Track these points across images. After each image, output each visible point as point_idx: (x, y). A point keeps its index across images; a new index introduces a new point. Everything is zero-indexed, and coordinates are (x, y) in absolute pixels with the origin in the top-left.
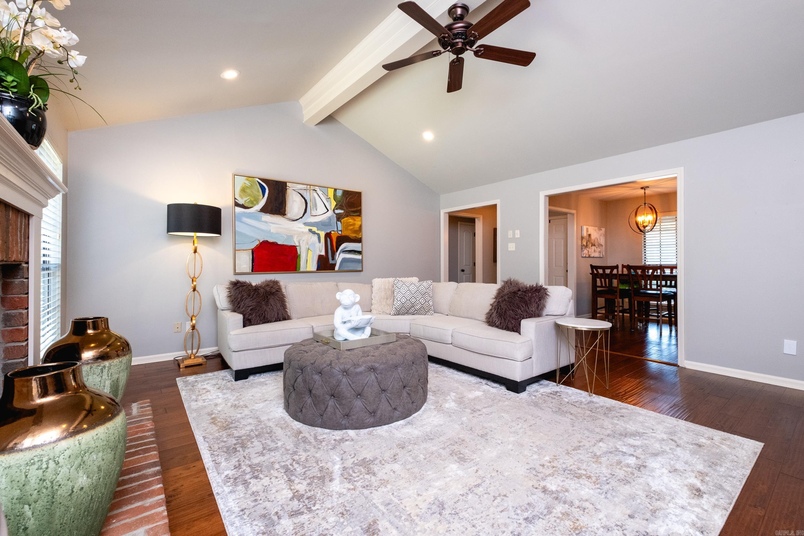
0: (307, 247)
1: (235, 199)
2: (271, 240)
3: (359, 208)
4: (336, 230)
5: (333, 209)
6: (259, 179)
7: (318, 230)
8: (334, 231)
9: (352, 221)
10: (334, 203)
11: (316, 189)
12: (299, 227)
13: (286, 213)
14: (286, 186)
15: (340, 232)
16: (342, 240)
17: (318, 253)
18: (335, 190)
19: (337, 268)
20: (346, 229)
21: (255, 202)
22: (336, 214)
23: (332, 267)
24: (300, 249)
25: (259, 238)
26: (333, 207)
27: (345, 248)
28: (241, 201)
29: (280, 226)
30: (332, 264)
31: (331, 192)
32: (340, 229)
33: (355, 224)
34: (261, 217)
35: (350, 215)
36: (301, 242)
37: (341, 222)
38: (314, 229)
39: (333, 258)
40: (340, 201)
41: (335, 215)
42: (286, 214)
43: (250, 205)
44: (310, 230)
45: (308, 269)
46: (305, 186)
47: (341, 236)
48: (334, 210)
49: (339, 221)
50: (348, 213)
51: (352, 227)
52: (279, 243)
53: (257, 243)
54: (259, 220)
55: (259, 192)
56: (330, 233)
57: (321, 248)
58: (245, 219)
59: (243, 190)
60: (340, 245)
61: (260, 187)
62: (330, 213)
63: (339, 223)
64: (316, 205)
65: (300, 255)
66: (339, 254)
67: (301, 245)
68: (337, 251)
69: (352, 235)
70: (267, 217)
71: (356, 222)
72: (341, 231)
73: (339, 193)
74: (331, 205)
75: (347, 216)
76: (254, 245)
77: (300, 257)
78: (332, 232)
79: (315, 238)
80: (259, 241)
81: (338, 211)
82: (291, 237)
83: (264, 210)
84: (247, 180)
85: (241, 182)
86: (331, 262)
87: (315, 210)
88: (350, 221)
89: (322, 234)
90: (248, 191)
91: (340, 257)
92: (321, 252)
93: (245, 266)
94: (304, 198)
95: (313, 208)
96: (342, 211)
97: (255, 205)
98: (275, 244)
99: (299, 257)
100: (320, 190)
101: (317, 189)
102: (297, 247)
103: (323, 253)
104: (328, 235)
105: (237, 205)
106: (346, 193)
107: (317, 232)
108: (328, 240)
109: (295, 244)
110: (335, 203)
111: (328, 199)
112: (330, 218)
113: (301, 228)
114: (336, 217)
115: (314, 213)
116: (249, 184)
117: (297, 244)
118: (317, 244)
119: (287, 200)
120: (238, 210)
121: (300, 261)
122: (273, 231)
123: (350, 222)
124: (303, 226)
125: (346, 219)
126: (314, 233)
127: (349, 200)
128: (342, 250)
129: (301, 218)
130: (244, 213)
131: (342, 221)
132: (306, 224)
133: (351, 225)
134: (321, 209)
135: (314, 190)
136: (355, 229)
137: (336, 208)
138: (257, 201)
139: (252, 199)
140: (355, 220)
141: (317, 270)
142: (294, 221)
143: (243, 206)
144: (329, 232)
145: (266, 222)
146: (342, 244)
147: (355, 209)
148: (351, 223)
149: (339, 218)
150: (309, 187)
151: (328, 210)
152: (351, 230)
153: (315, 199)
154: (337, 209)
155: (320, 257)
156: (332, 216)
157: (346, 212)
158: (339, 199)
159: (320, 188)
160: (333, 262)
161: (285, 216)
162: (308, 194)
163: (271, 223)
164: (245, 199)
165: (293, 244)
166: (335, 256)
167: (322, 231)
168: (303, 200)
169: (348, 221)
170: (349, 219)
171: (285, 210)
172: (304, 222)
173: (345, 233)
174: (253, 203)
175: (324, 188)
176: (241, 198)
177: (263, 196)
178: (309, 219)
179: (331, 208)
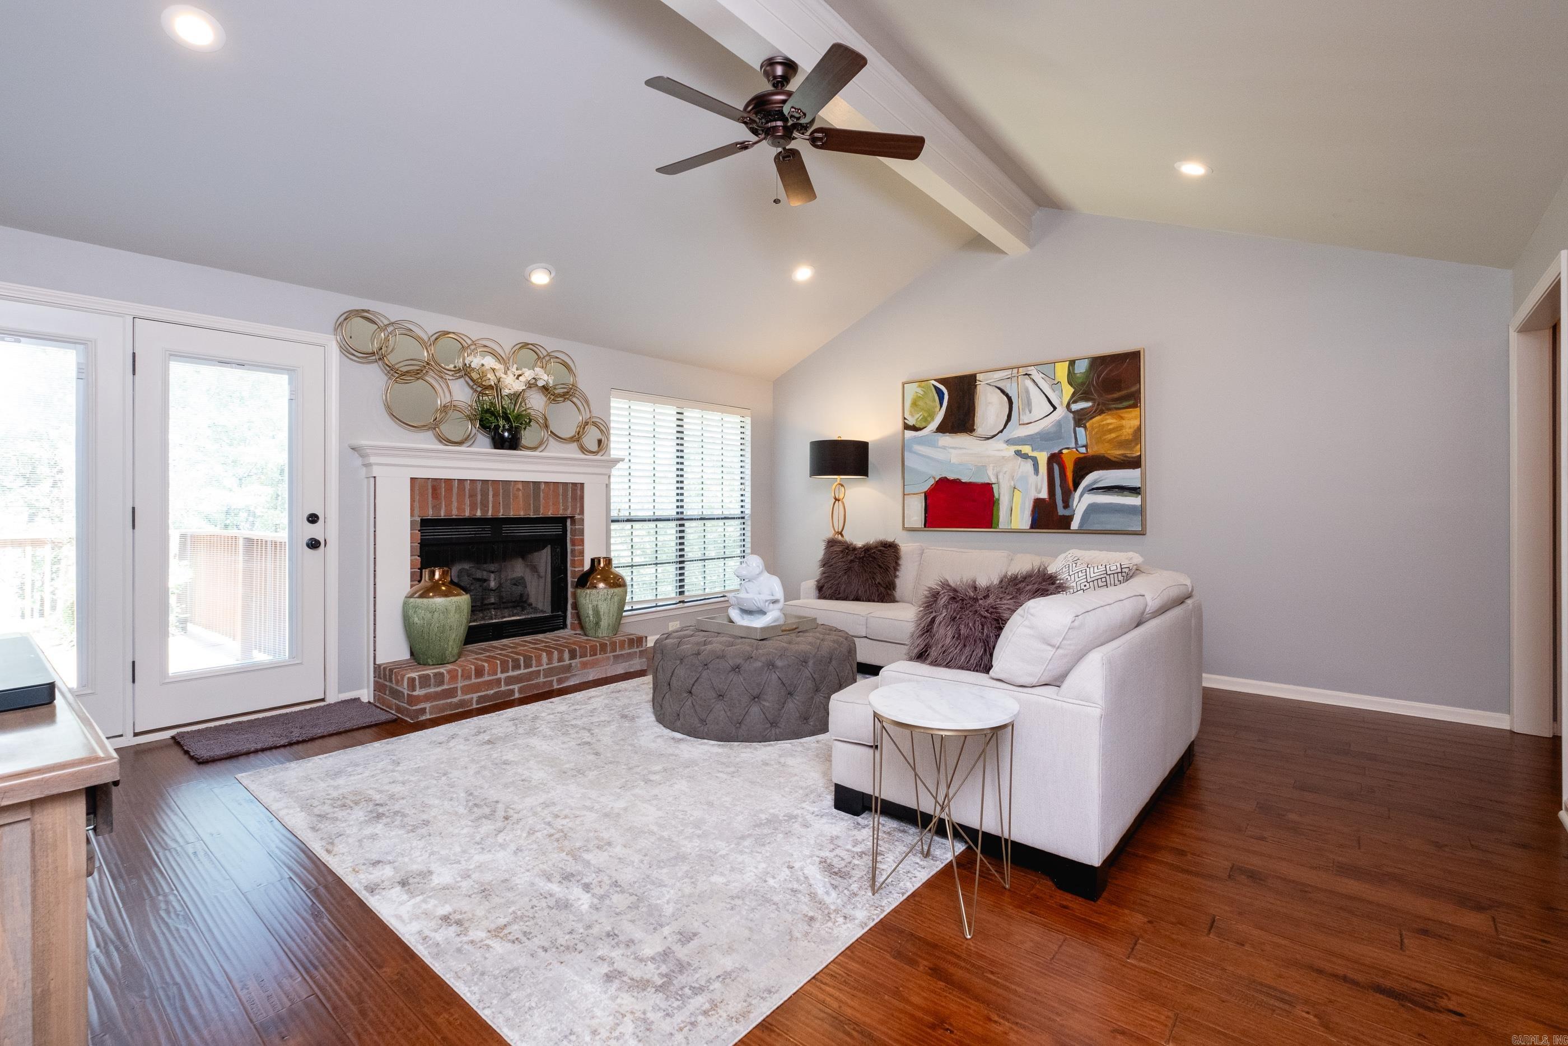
0: (1012, 484)
1: (905, 418)
2: (951, 476)
3: (1133, 389)
4: (1073, 445)
5: (1065, 403)
6: (935, 380)
7: (1033, 450)
8: (1068, 448)
9: (1114, 421)
10: (1068, 391)
11: (1029, 373)
12: (999, 449)
13: (975, 427)
14: (975, 380)
15: (1083, 450)
16: (1086, 465)
17: (1034, 495)
18: (1072, 363)
19: (1075, 525)
20: (1099, 440)
21: (929, 419)
22: (1073, 412)
23: (1064, 524)
24: (999, 488)
25: (934, 473)
26: (1066, 399)
27: (1095, 482)
28: (911, 422)
29: (964, 451)
30: (1064, 516)
31: (1062, 371)
32: (1082, 441)
33: (1123, 426)
34: (938, 440)
35: (1110, 409)
36: (1000, 477)
37: (1085, 427)
38: (1026, 449)
39: (1067, 505)
40: (1083, 384)
41: (1071, 415)
42: (974, 430)
43: (924, 425)
44: (1018, 453)
45: (1014, 526)
46: (1009, 372)
47: (1084, 458)
48: (1068, 406)
49: (1079, 427)
50: (1104, 404)
51: (1113, 435)
52: (964, 480)
53: (932, 482)
54: (933, 445)
55: (934, 401)
56: (1060, 452)
57: (1039, 485)
58: (917, 448)
59: (914, 404)
60: (1083, 477)
61: (937, 393)
62: (1061, 412)
63: (1080, 431)
64: (1029, 404)
65: (998, 500)
66: (1081, 496)
67: (1001, 481)
68: (1075, 489)
69: (1115, 453)
70: (947, 440)
71: (1124, 422)
72: (1086, 446)
73: (1082, 367)
74: (1061, 397)
75: (1101, 412)
76: (926, 486)
77: (999, 504)
78: (1065, 451)
79: (1028, 466)
80: (934, 478)
81: (1075, 407)
82: (982, 468)
83: (942, 429)
84: (920, 386)
85: (912, 390)
86: (1061, 511)
87: (1028, 412)
88: (1109, 421)
89: (1043, 458)
90: (920, 403)
91: (1082, 502)
92: (1040, 492)
93: (915, 518)
94: (1007, 395)
95: (1024, 410)
96: (1089, 404)
97: (929, 423)
98: (957, 482)
99: (996, 504)
100: (1038, 371)
101: (1032, 370)
102: (993, 486)
103: (1044, 495)
104: (1054, 459)
105: (907, 427)
106: (1099, 363)
107: (1031, 454)
108: (1056, 468)
109: (990, 480)
110: (1072, 390)
111: (1056, 384)
112: (1059, 424)
113: (1002, 450)
114: (1074, 418)
115: (1025, 419)
116: (922, 393)
117: (993, 480)
118: (1032, 478)
119: (976, 405)
120: (909, 434)
121: (998, 510)
122: (954, 460)
123: (1108, 424)
124: (1005, 446)
125: (1098, 418)
126: (1025, 456)
127: (1107, 374)
128: (1087, 486)
129: (1001, 431)
130: (915, 437)
131: (1088, 425)
132: (1009, 442)
133: (1111, 431)
134: (1041, 407)
135: (1026, 374)
136: (1123, 438)
137: (1075, 399)
138: (932, 416)
139: (926, 415)
140: (1122, 418)
141: (1032, 527)
142: (988, 439)
143: (914, 428)
144: (1057, 451)
145: (944, 448)
146: (1087, 474)
147: (1123, 393)
148: (1110, 427)
149: (1080, 419)
150: (1015, 371)
151: (1055, 408)
152: (1110, 441)
153: (1027, 392)
154: (1075, 402)
155: (1038, 503)
156: (1065, 417)
157: (1098, 405)
158: (1080, 381)
159: (1039, 368)
160: (1067, 513)
161: (974, 434)
162: (1015, 385)
163: (951, 448)
164: (917, 416)
165: (987, 481)
166: (1071, 500)
167: (1042, 451)
168: (1005, 398)
169: (1104, 422)
170: (1107, 419)
171: (973, 424)
172: (1007, 439)
173: (1095, 450)
174: (927, 420)
175: (1046, 366)
176: (912, 415)
177: (941, 405)
178: (1016, 431)
179: (1062, 403)
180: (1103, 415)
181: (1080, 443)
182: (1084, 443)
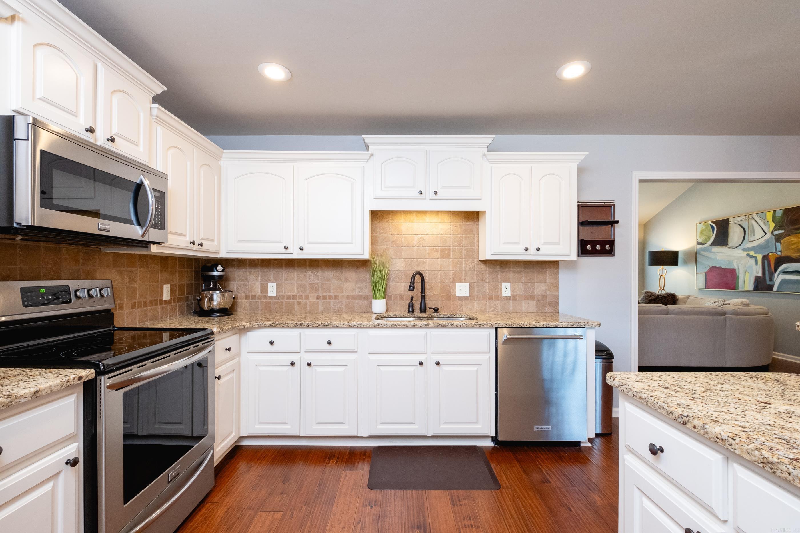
0: (745, 269)
1: (697, 240)
2: (717, 265)
4: (774, 251)
5: (771, 230)
6: (711, 222)
7: (755, 253)
8: (772, 253)
9: (795, 239)
10: (772, 225)
11: (753, 217)
12: (739, 253)
13: (728, 243)
14: (729, 221)
15: (779, 253)
16: (780, 261)
17: (755, 274)
18: (774, 212)
19: (775, 289)
20: (788, 249)
21: (708, 239)
22: (774, 235)
23: (770, 288)
24: (739, 271)
25: (710, 264)
26: (771, 229)
27: (785, 269)
28: (700, 241)
29: (724, 254)
30: (769, 285)
31: (770, 216)
32: (779, 249)
33: (799, 242)
34: (711, 249)
35: (793, 234)
36: (739, 266)
37: (781, 243)
38: (752, 253)
39: (771, 280)
40: (779, 222)
41: (774, 237)
43: (705, 242)
44: (748, 255)
45: (746, 289)
46: (744, 217)
47: (780, 257)
48: (772, 232)
49: (778, 242)
50: (790, 231)
51: (794, 246)
52: (723, 267)
53: (709, 268)
54: (709, 251)
55: (711, 232)
56: (768, 254)
57: (758, 270)
59: (702, 233)
60: (779, 266)
61: (712, 227)
62: (768, 235)
63: (778, 244)
64: (753, 232)
65: (739, 276)
66: (778, 275)
67: (740, 268)
68: (775, 272)
69: (794, 255)
70: (715, 249)
71: (799, 240)
72: (780, 252)
73: (779, 214)
74: (769, 228)
75: (789, 235)
76: (707, 270)
77: (739, 278)
78: (770, 254)
79: (753, 261)
80: (710, 266)
81: (776, 233)
82: (731, 262)
83: (714, 244)
84: (704, 225)
85: (701, 226)
86: (768, 283)
87: (753, 236)
88: (792, 239)
89: (760, 257)
90: (705, 232)
91: (778, 279)
92: (758, 273)
93: (701, 284)
95: (751, 235)
96: (782, 231)
97: (708, 242)
98: (720, 268)
99: (737, 279)
101: (755, 216)
102: (736, 270)
103: (760, 274)
104: (765, 258)
105: (698, 243)
106: (787, 211)
107: (754, 255)
108: (766, 262)
109: (735, 267)
110: (774, 225)
111: (766, 222)
112: (768, 241)
113: (741, 254)
114: (775, 238)
115: (752, 239)
116: (705, 227)
117: (736, 267)
118: (755, 266)
119: (729, 232)
120: (699, 246)
121: (738, 281)
122: (719, 258)
124: (742, 251)
125: (787, 238)
126: (751, 256)
127: (791, 217)
128: (781, 271)
129: (740, 245)
130: (702, 248)
131: (782, 241)
132: (744, 250)
133: (793, 244)
134: (759, 233)
135: (752, 218)
136: (799, 247)
137: (775, 229)
138: (709, 238)
139: (706, 238)
140: (799, 238)
141: (754, 290)
142: (734, 248)
143: (702, 244)
144: (766, 254)
145: (714, 252)
146: (781, 265)
147: (798, 226)
148: (793, 242)
149: (778, 238)
150: (747, 216)
151: (766, 234)
152: (793, 249)
153: (753, 226)
154: (776, 230)
155: (757, 279)
156: (771, 238)
157: (787, 231)
158: (778, 220)
159: (758, 215)
160: (771, 283)
161: (728, 246)
162: (747, 223)
163: (718, 252)
164: (702, 238)
165: (733, 268)
166: (773, 277)
167: (759, 253)
168: (742, 229)
169: (790, 240)
170: (791, 238)
171: (727, 241)
172: (743, 248)
173: (785, 254)
174: (707, 240)
175: (762, 214)
176: (700, 237)
177: (713, 234)
178: (748, 245)
179: (769, 231)
180: (790, 236)
181: (778, 250)
182: (780, 250)
